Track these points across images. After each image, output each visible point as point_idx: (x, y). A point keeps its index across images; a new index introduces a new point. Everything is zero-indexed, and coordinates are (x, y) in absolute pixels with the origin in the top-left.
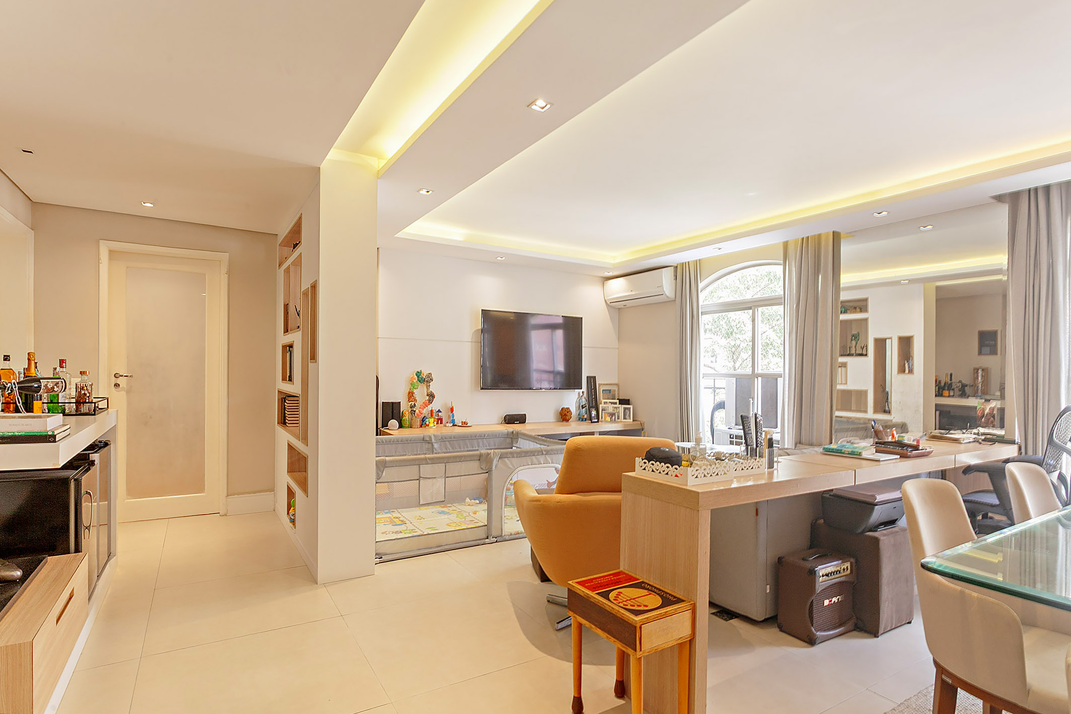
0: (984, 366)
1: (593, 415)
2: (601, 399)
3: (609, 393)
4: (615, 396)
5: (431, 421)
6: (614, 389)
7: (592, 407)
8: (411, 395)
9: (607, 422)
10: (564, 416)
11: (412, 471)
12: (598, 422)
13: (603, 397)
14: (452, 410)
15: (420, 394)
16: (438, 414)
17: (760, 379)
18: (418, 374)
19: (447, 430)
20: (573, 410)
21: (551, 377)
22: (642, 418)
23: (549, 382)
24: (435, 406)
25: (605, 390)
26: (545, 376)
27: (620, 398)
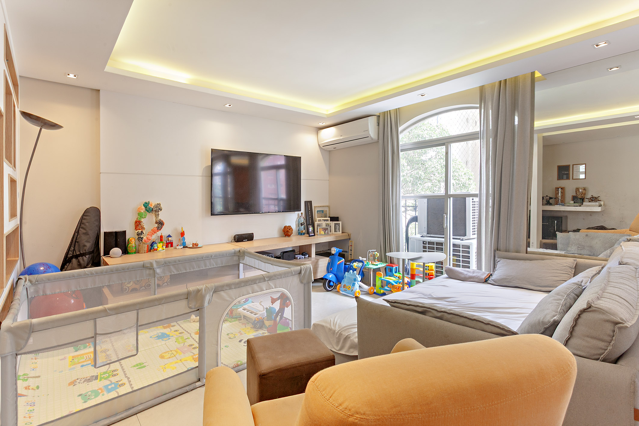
0: (562, 186)
1: (310, 231)
2: (316, 217)
3: (322, 213)
4: (327, 215)
5: (160, 246)
6: (326, 209)
7: (310, 225)
8: (138, 224)
9: (322, 235)
10: (286, 232)
11: (86, 329)
12: (314, 235)
13: (317, 216)
14: (183, 234)
15: (149, 223)
16: (168, 239)
17: (451, 198)
18: (146, 205)
19: (177, 253)
20: (294, 227)
21: (276, 202)
22: (349, 230)
23: (275, 205)
24: (165, 232)
25: (319, 211)
26: (271, 202)
27: (331, 216)
